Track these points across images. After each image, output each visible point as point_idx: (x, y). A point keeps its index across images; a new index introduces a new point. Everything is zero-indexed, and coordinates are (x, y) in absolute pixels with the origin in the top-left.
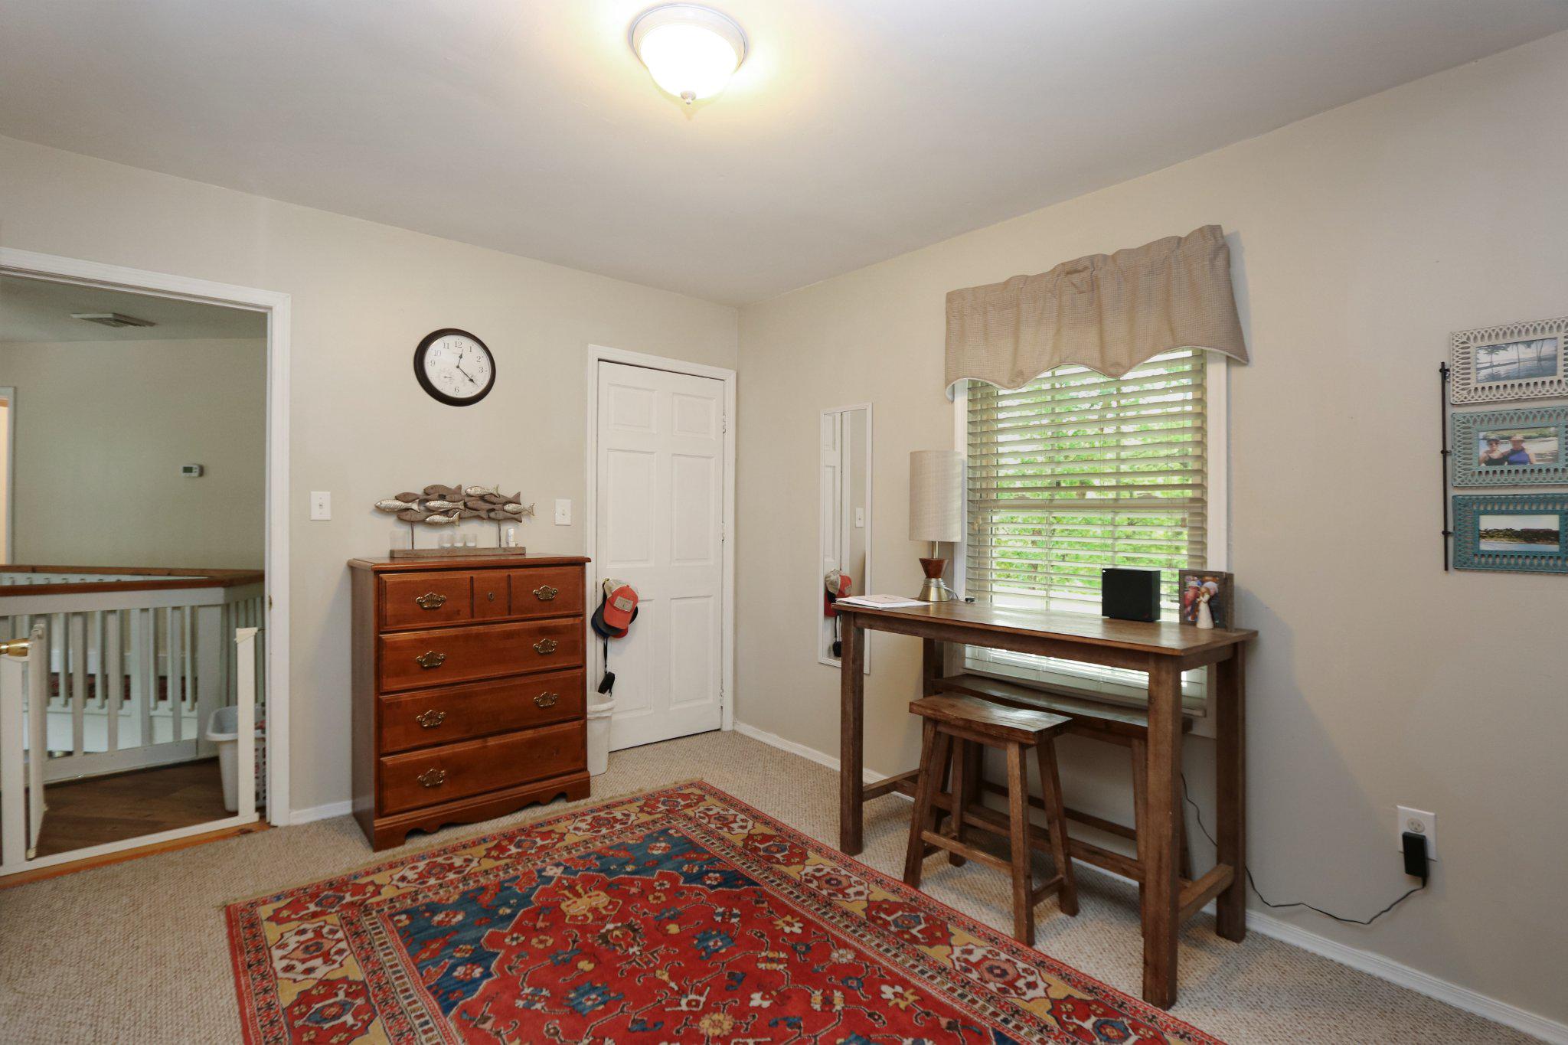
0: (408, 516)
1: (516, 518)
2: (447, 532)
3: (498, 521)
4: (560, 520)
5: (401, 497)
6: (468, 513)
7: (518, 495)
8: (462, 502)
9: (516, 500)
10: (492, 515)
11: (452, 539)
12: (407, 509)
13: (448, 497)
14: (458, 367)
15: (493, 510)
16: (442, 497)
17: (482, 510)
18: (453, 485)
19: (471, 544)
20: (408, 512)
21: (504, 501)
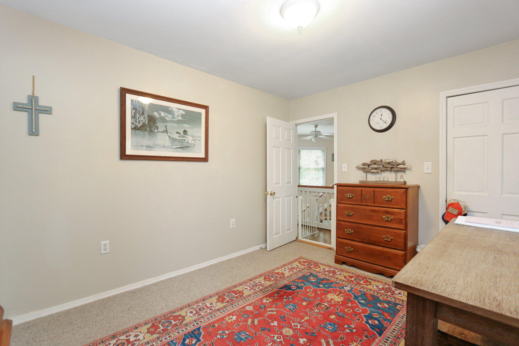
0: (365, 170)
1: (404, 170)
2: (378, 176)
3: (397, 171)
4: (425, 171)
5: (364, 164)
6: (383, 169)
7: (404, 161)
8: (382, 165)
9: (403, 163)
10: (393, 169)
11: (380, 178)
12: (365, 168)
13: (377, 164)
14: (381, 119)
15: (393, 168)
16: (375, 164)
17: (389, 167)
18: (379, 159)
19: (386, 180)
20: (365, 169)
21: (397, 164)
